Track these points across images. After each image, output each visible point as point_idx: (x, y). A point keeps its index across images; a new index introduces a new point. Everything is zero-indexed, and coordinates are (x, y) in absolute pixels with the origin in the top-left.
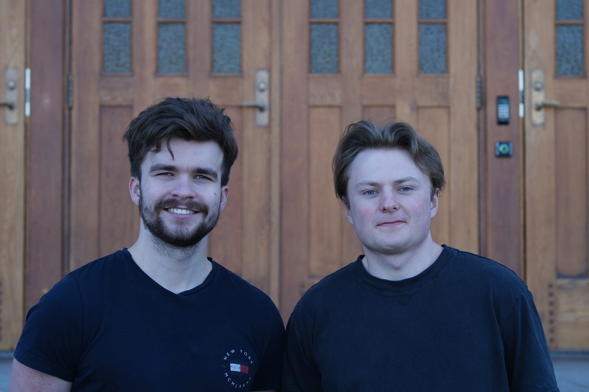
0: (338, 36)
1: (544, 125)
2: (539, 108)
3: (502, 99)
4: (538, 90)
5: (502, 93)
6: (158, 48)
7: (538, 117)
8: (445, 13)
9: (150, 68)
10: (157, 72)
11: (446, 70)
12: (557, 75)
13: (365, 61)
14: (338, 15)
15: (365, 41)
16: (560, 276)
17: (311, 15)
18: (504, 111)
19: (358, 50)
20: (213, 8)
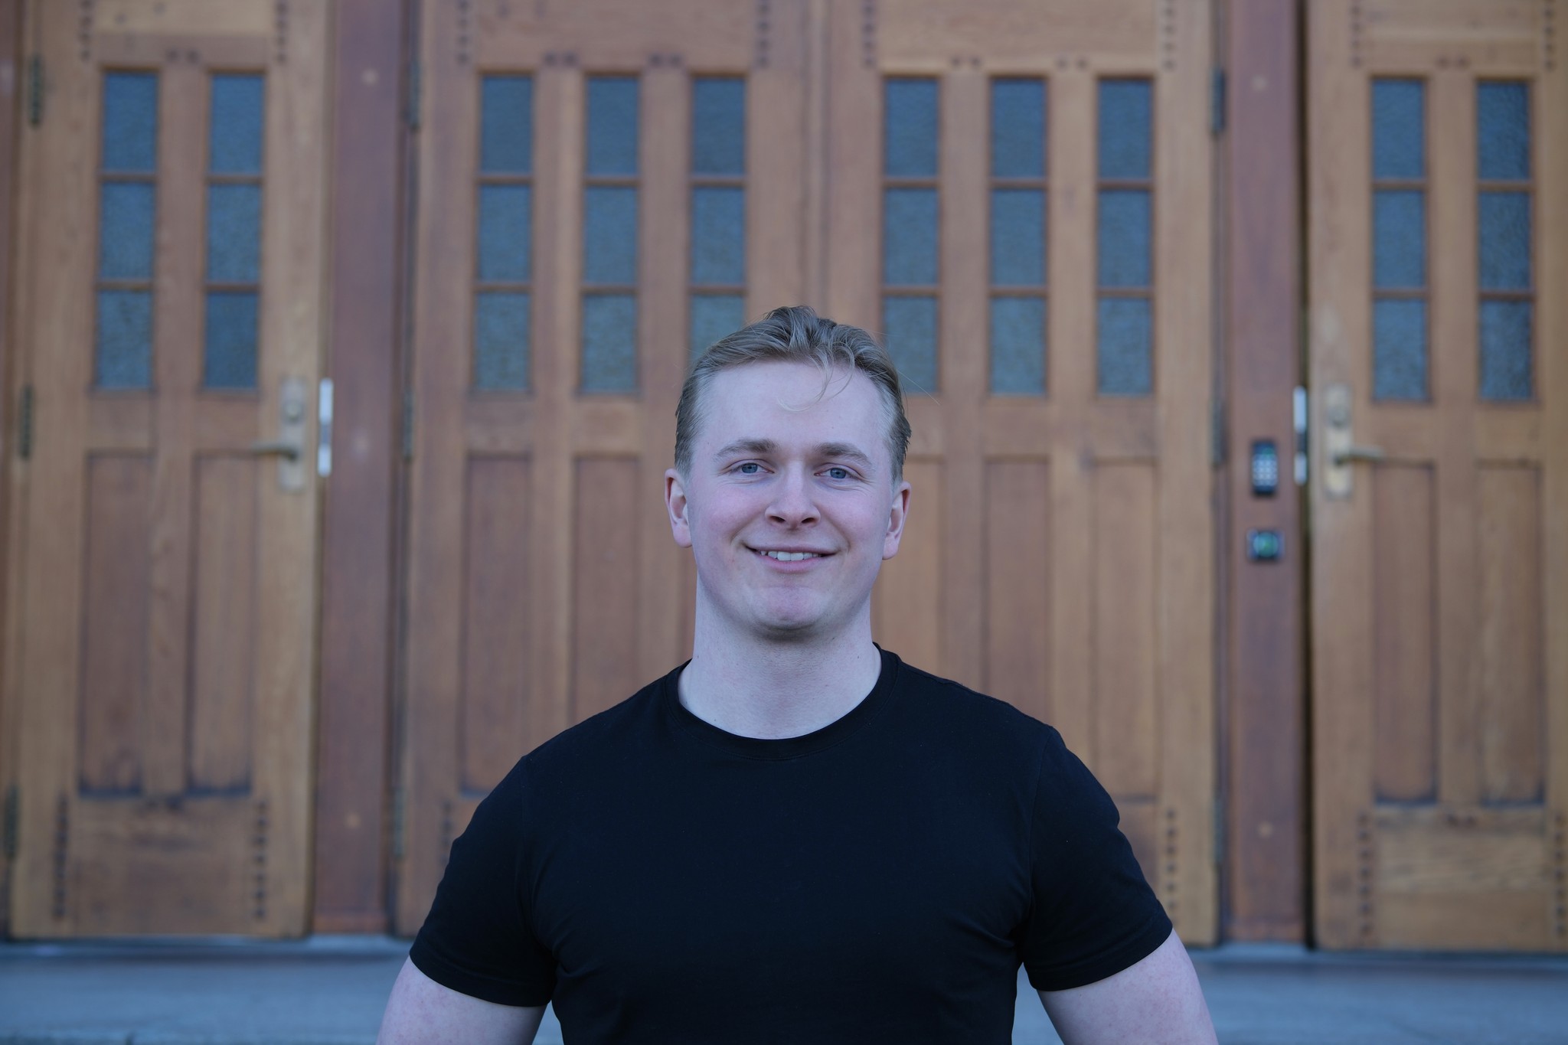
0: (938, 320)
1: (1349, 497)
2: (1340, 462)
3: (1261, 446)
4: (1338, 425)
5: (1261, 432)
6: (583, 344)
7: (1338, 480)
8: (1149, 275)
9: (566, 381)
10: (582, 388)
11: (1150, 388)
12: (1376, 399)
13: (990, 367)
14: (937, 277)
15: (991, 331)
16: (1381, 798)
17: (884, 276)
18: (1266, 471)
19: (976, 348)
20: (691, 264)
